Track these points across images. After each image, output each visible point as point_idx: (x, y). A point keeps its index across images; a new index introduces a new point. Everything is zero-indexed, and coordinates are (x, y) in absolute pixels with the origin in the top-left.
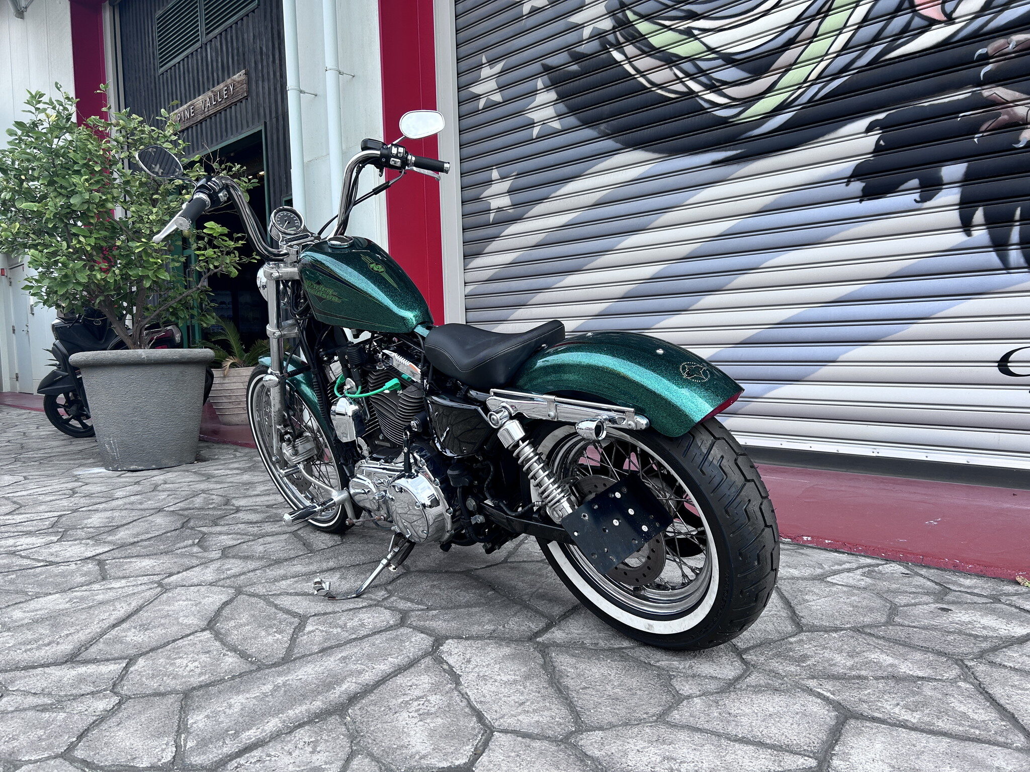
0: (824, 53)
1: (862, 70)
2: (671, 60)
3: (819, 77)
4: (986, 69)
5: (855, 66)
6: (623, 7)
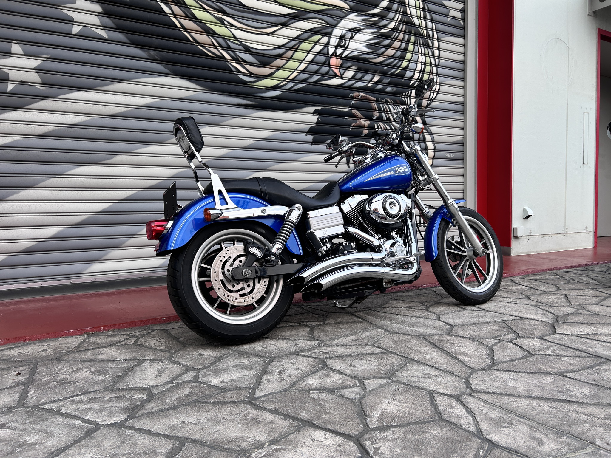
1: (311, 84)
4: (353, 102)
5: (308, 81)
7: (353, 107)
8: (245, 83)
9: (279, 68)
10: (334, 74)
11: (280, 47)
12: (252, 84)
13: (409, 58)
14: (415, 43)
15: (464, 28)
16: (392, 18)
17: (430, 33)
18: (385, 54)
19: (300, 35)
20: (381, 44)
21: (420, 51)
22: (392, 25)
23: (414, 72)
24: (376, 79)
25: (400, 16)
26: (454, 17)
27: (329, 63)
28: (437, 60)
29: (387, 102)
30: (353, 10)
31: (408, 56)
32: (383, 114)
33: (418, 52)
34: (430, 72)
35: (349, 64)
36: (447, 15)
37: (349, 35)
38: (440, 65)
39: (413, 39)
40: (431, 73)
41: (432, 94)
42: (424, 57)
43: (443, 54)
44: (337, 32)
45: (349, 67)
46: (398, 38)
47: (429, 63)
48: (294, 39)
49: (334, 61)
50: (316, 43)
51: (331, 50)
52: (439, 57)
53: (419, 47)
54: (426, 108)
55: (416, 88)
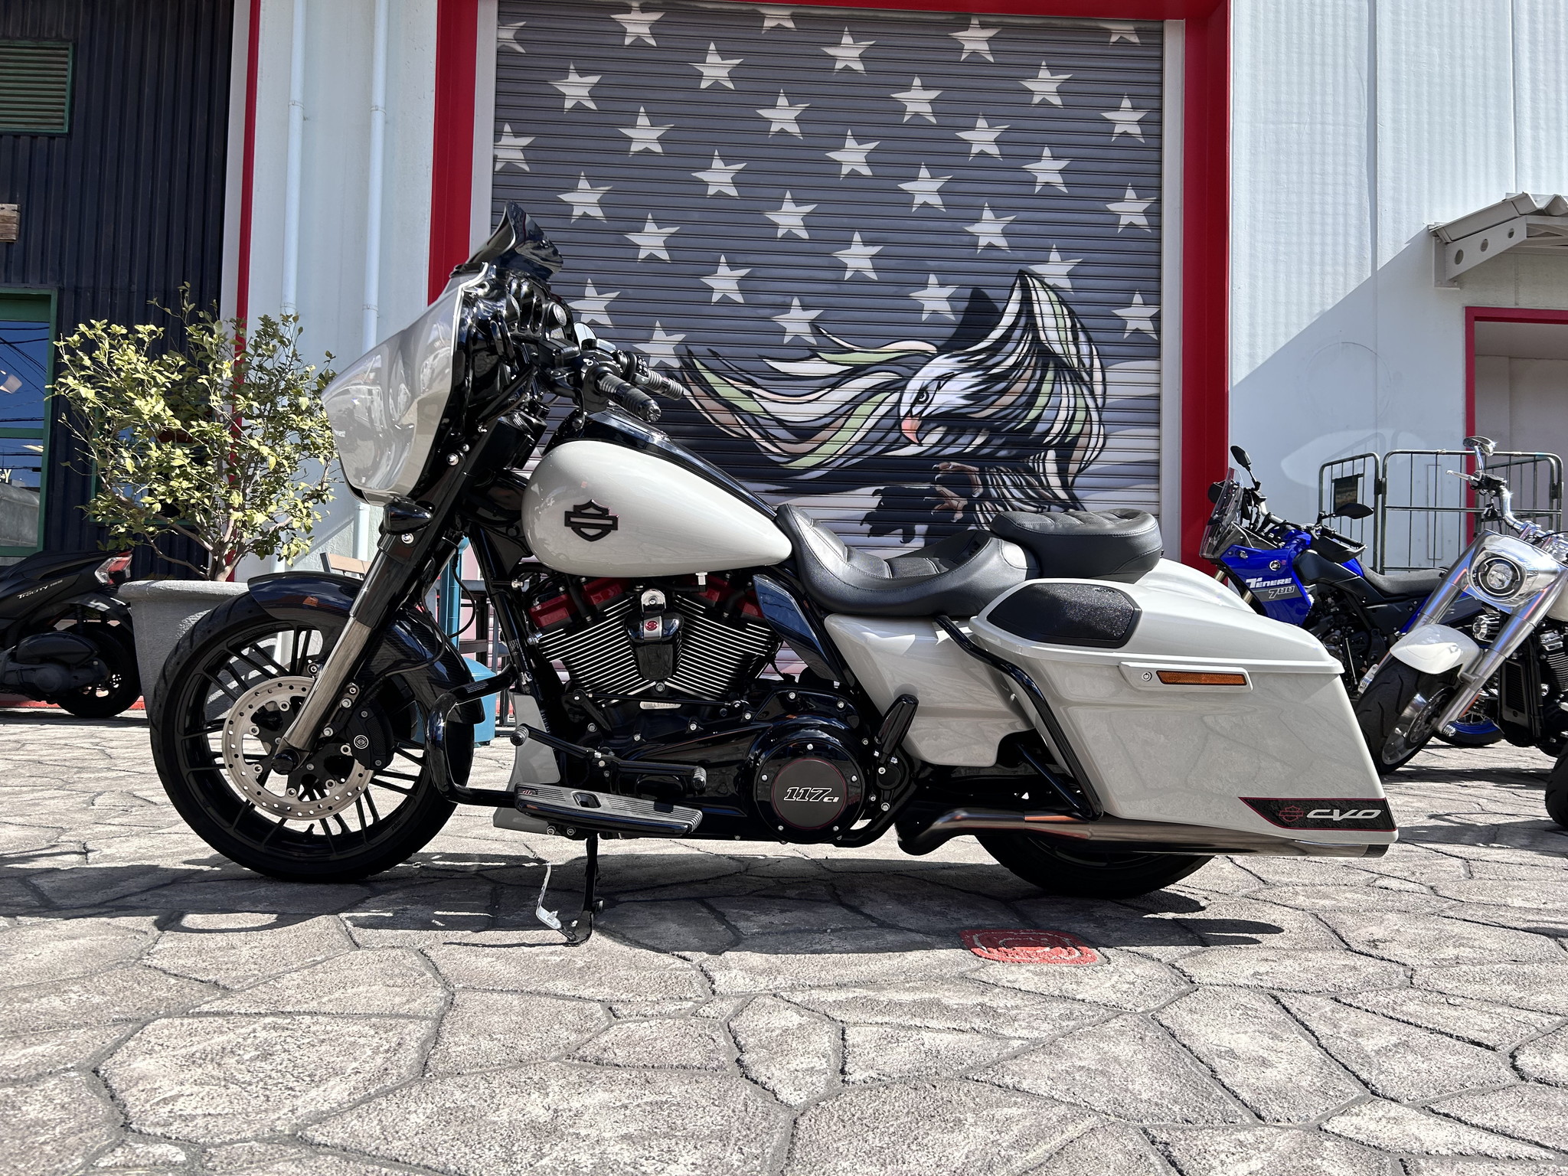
0: (848, 440)
1: (871, 457)
2: (732, 408)
3: (844, 453)
4: (939, 476)
5: (867, 453)
6: (690, 353)
7: (940, 482)
8: (776, 464)
9: (824, 443)
10: (907, 441)
11: (826, 416)
12: (786, 465)
13: (1044, 404)
14: (1054, 380)
15: (1158, 344)
16: (1010, 350)
17: (1087, 361)
18: (997, 403)
19: (856, 397)
20: (991, 390)
21: (1064, 391)
22: (1011, 361)
23: (1053, 423)
24: (979, 440)
25: (1027, 345)
26: (1137, 329)
27: (900, 426)
28: (1100, 401)
29: (998, 471)
30: (941, 351)
31: (1041, 401)
32: (992, 490)
33: (1061, 394)
34: (1085, 421)
35: (933, 425)
36: (1123, 330)
37: (935, 385)
38: (1105, 407)
39: (1050, 375)
40: (1088, 420)
41: (1088, 454)
42: (1072, 401)
43: (1110, 390)
44: (914, 385)
45: (932, 430)
46: (1023, 378)
47: (1084, 406)
48: (847, 403)
49: (906, 424)
50: (880, 404)
51: (903, 411)
52: (1104, 394)
53: (1064, 386)
54: (1076, 476)
55: (1056, 447)
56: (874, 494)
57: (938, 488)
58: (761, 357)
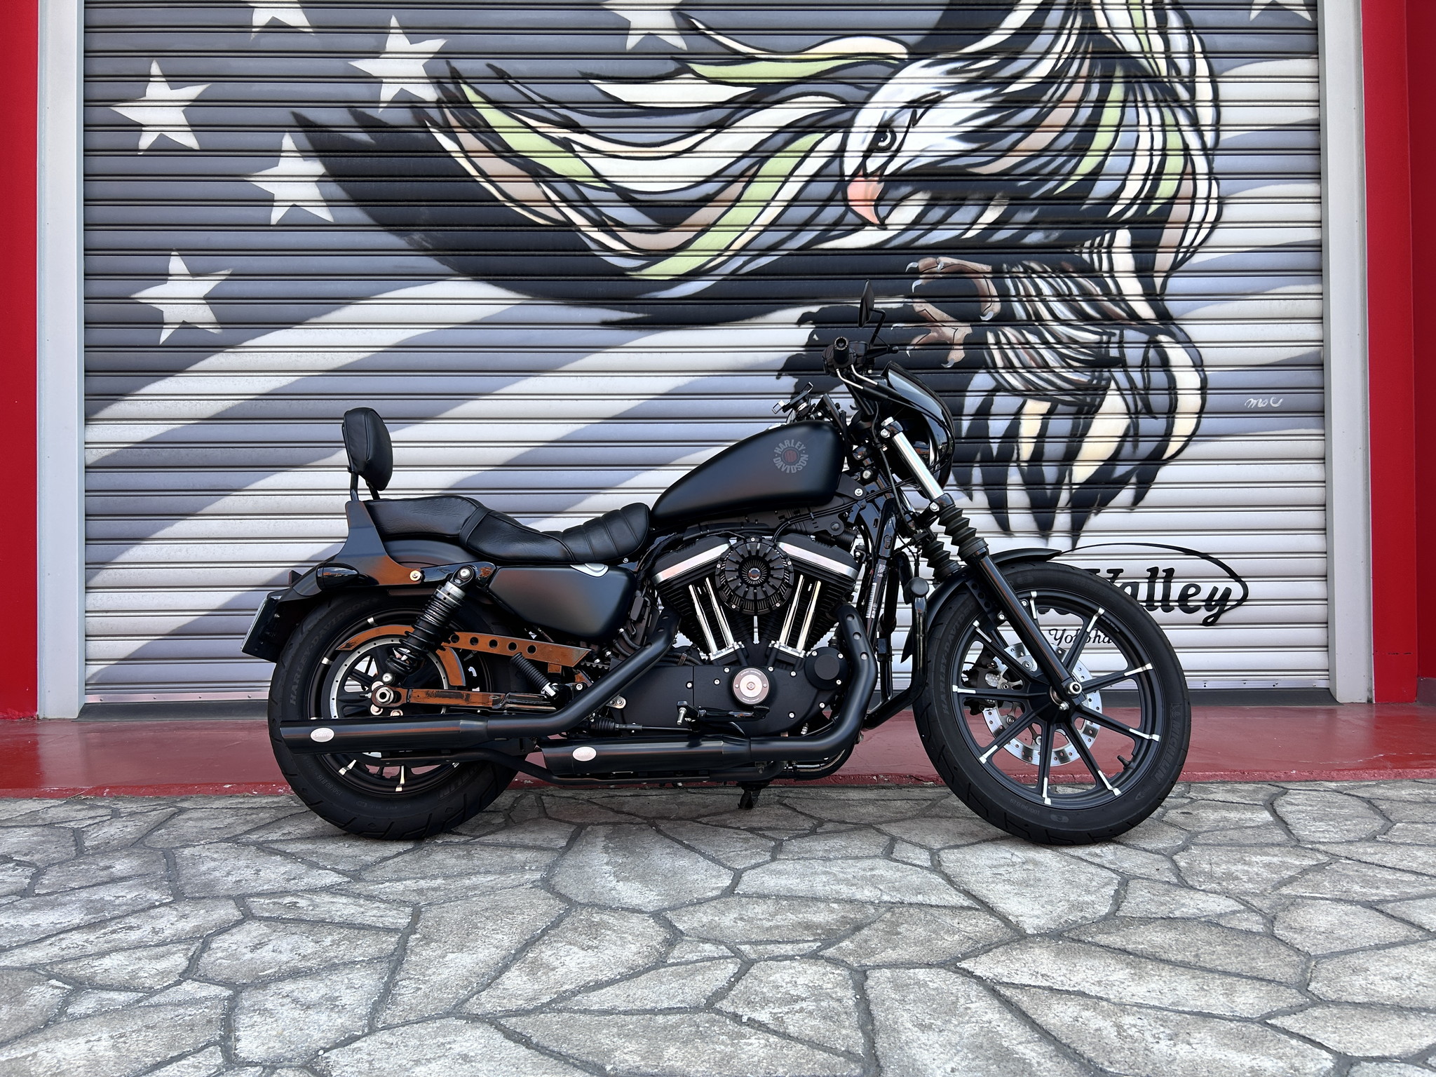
0: (749, 223)
1: (793, 253)
2: (538, 174)
3: (744, 248)
4: (919, 283)
5: (785, 246)
6: (456, 77)
7: (921, 294)
8: (620, 273)
9: (705, 229)
10: (858, 221)
11: (708, 179)
12: (639, 273)
13: (1106, 146)
14: (1125, 101)
15: (1314, 30)
16: (1043, 49)
17: (1184, 65)
18: (1022, 146)
19: (763, 142)
20: (1008, 123)
21: (1144, 119)
22: (1044, 68)
23: (1125, 180)
24: (991, 215)
25: (1073, 38)
26: (1273, 3)
27: (845, 193)
28: (1209, 137)
29: (1029, 271)
30: (916, 54)
31: (1102, 140)
32: (1017, 307)
33: (1138, 124)
34: (1183, 173)
35: (905, 190)
37: (906, 117)
38: (1219, 147)
39: (1117, 92)
40: (1188, 172)
41: (1191, 234)
42: (1158, 137)
43: (1228, 115)
44: (869, 118)
45: (905, 198)
46: (1067, 98)
47: (1181, 146)
48: (746, 155)
49: (857, 190)
50: (807, 154)
51: (850, 165)
52: (1217, 126)
53: (1142, 111)
54: (1169, 274)
55: (1130, 224)
56: (802, 321)
57: (920, 307)
58: (586, 78)
